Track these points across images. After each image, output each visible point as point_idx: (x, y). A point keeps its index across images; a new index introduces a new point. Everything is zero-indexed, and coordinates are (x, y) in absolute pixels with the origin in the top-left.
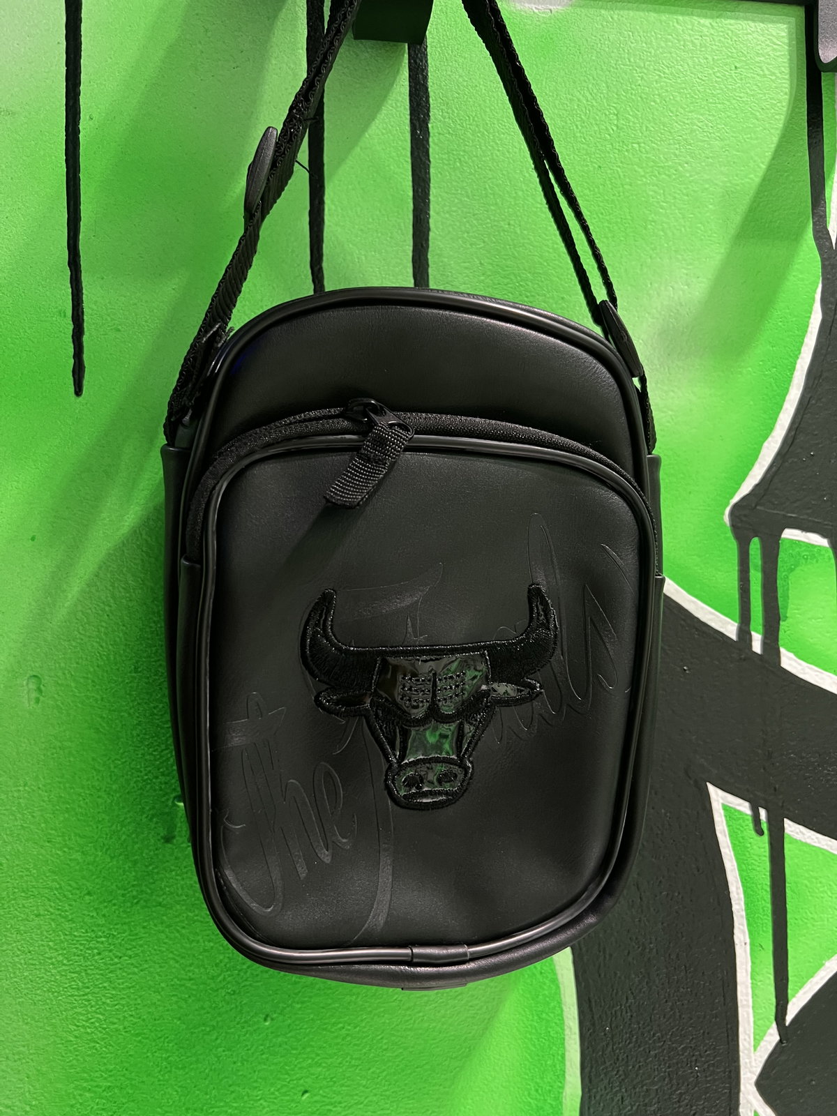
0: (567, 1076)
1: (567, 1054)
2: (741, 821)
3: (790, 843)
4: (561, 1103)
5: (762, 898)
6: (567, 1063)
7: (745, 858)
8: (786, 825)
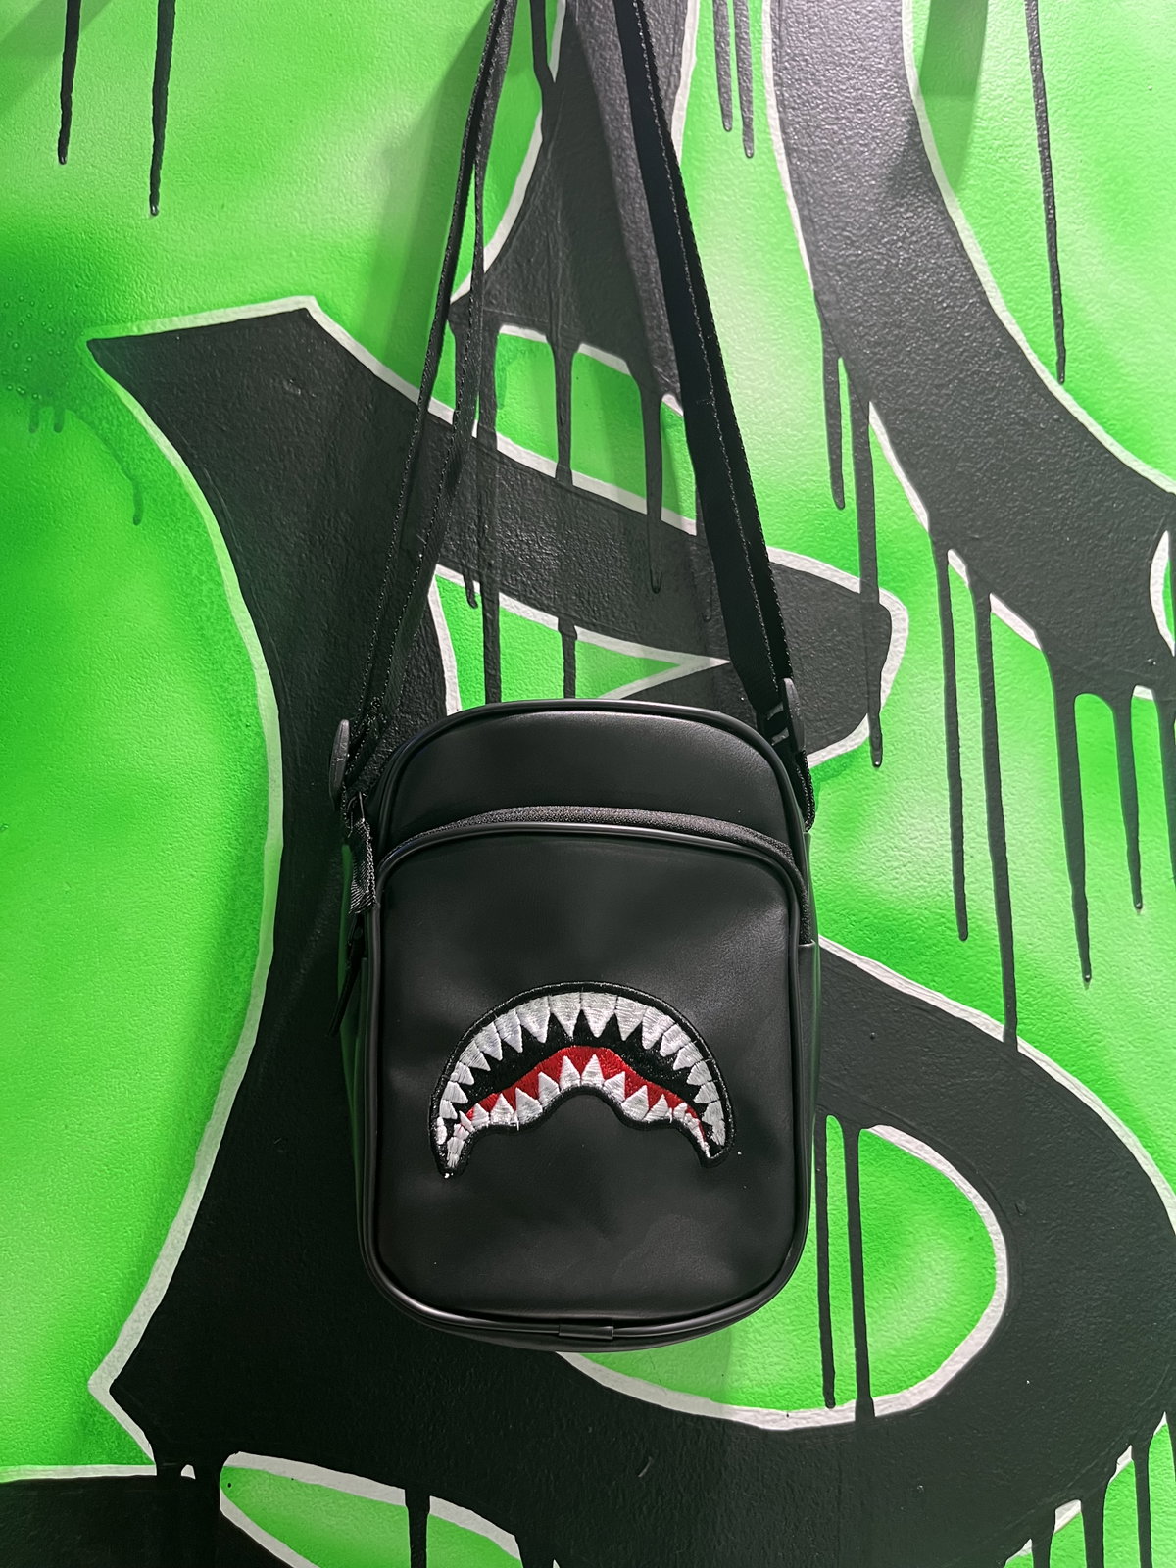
0: (269, 828)
1: (270, 805)
2: (455, 593)
3: (505, 616)
4: (262, 854)
5: (476, 667)
6: (270, 815)
7: (457, 628)
8: (500, 599)
